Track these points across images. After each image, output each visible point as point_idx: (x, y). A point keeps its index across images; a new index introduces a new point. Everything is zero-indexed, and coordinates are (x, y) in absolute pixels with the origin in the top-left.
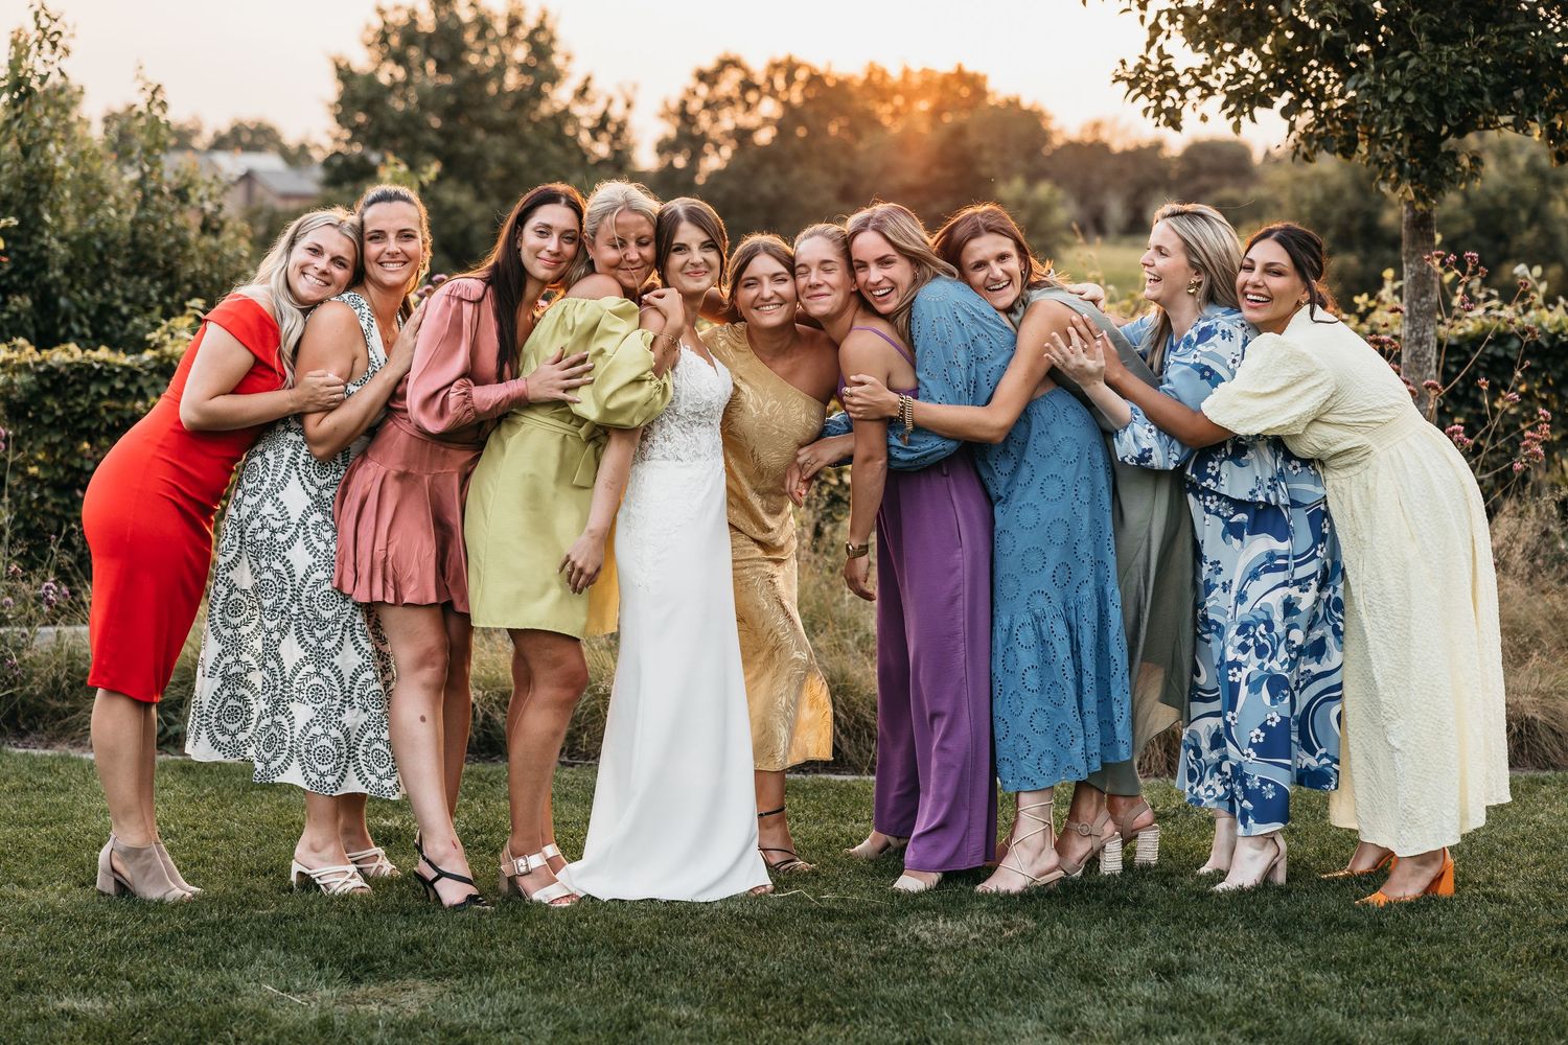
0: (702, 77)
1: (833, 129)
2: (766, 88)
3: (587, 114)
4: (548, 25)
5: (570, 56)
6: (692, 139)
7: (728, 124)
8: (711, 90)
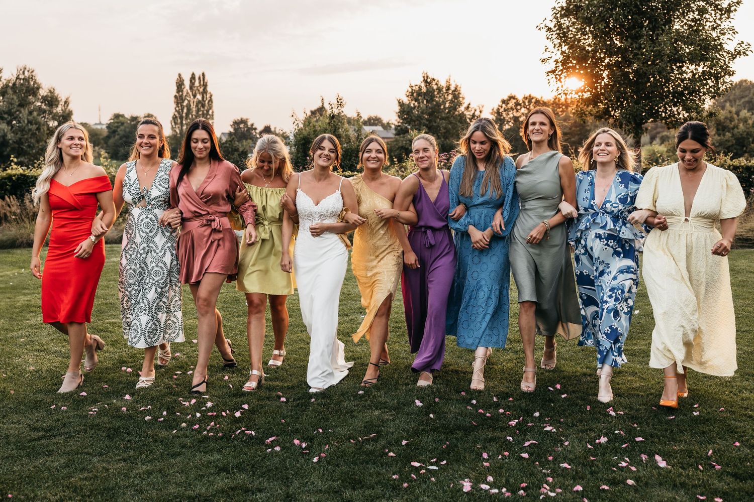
0: (503, 102)
2: (522, 104)
3: (468, 114)
4: (458, 89)
5: (463, 98)
6: (500, 120)
7: (511, 116)
8: (506, 105)
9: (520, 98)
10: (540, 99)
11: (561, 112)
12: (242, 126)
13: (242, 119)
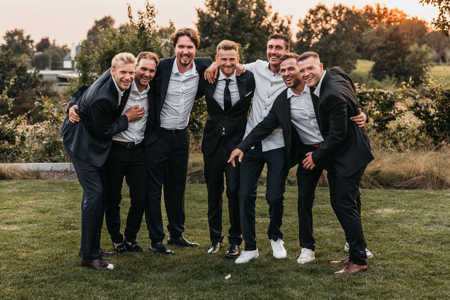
0: (312, 12)
1: (355, 28)
2: (332, 15)
3: (276, 26)
5: (270, 7)
6: (309, 32)
7: (320, 28)
8: (315, 16)
9: (330, 8)
10: (351, 9)
11: (374, 23)
12: (16, 38)
13: (16, 30)
